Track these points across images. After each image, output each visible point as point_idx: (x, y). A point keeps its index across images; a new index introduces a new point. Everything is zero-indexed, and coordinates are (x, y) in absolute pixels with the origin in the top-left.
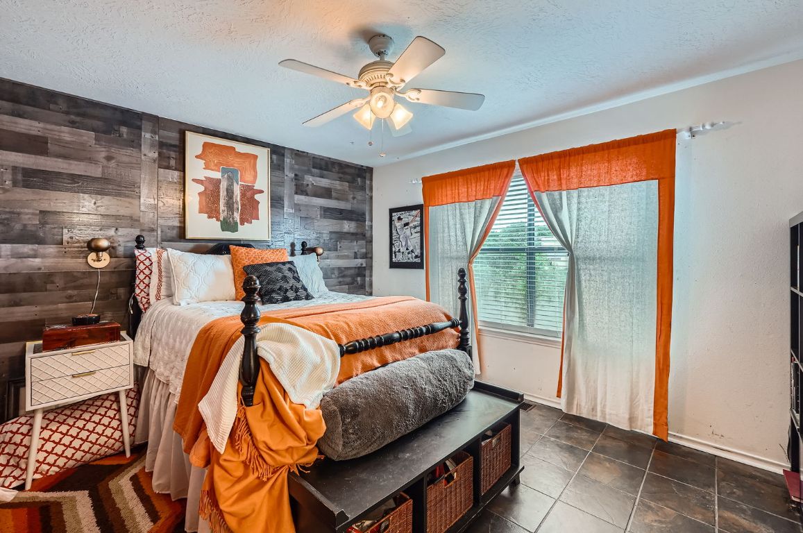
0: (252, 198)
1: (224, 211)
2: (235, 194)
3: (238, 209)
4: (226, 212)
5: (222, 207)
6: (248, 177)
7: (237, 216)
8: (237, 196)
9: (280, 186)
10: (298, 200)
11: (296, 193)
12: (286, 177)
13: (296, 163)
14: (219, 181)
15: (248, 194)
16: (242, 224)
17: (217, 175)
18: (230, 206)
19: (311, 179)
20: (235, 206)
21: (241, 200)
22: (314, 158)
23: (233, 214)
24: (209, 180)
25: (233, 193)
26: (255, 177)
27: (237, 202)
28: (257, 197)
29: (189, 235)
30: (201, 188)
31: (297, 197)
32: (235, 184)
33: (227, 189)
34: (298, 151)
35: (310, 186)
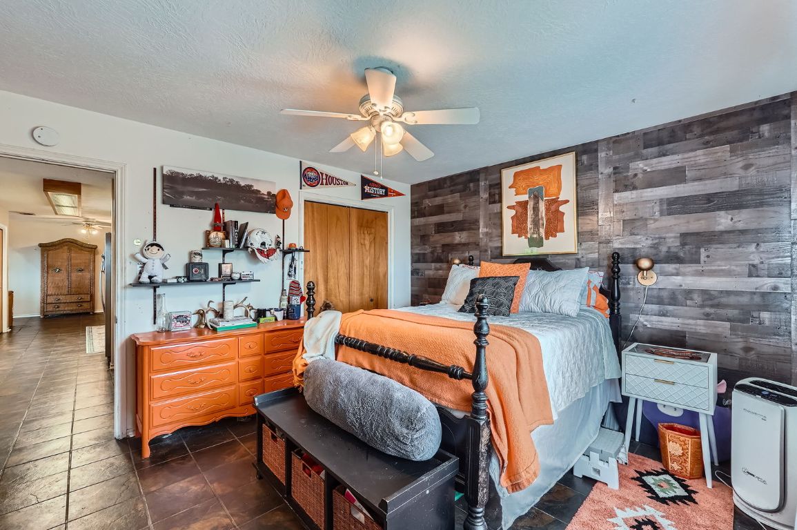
0: (557, 211)
1: (530, 229)
2: (541, 210)
3: (543, 225)
4: (532, 230)
5: (529, 225)
6: (553, 190)
7: (542, 231)
8: (542, 213)
9: (593, 188)
10: (620, 198)
11: (616, 191)
12: (600, 176)
13: (615, 153)
14: (526, 203)
15: (553, 208)
16: (547, 238)
17: (525, 198)
18: (536, 223)
19: (641, 165)
20: (541, 222)
21: (546, 215)
22: (645, 134)
23: (539, 230)
24: (519, 203)
25: (538, 210)
26: (560, 189)
27: (542, 218)
28: (562, 209)
29: (505, 253)
30: (513, 212)
31: (617, 195)
32: (540, 201)
33: (533, 208)
34: (618, 136)
35: (640, 176)
